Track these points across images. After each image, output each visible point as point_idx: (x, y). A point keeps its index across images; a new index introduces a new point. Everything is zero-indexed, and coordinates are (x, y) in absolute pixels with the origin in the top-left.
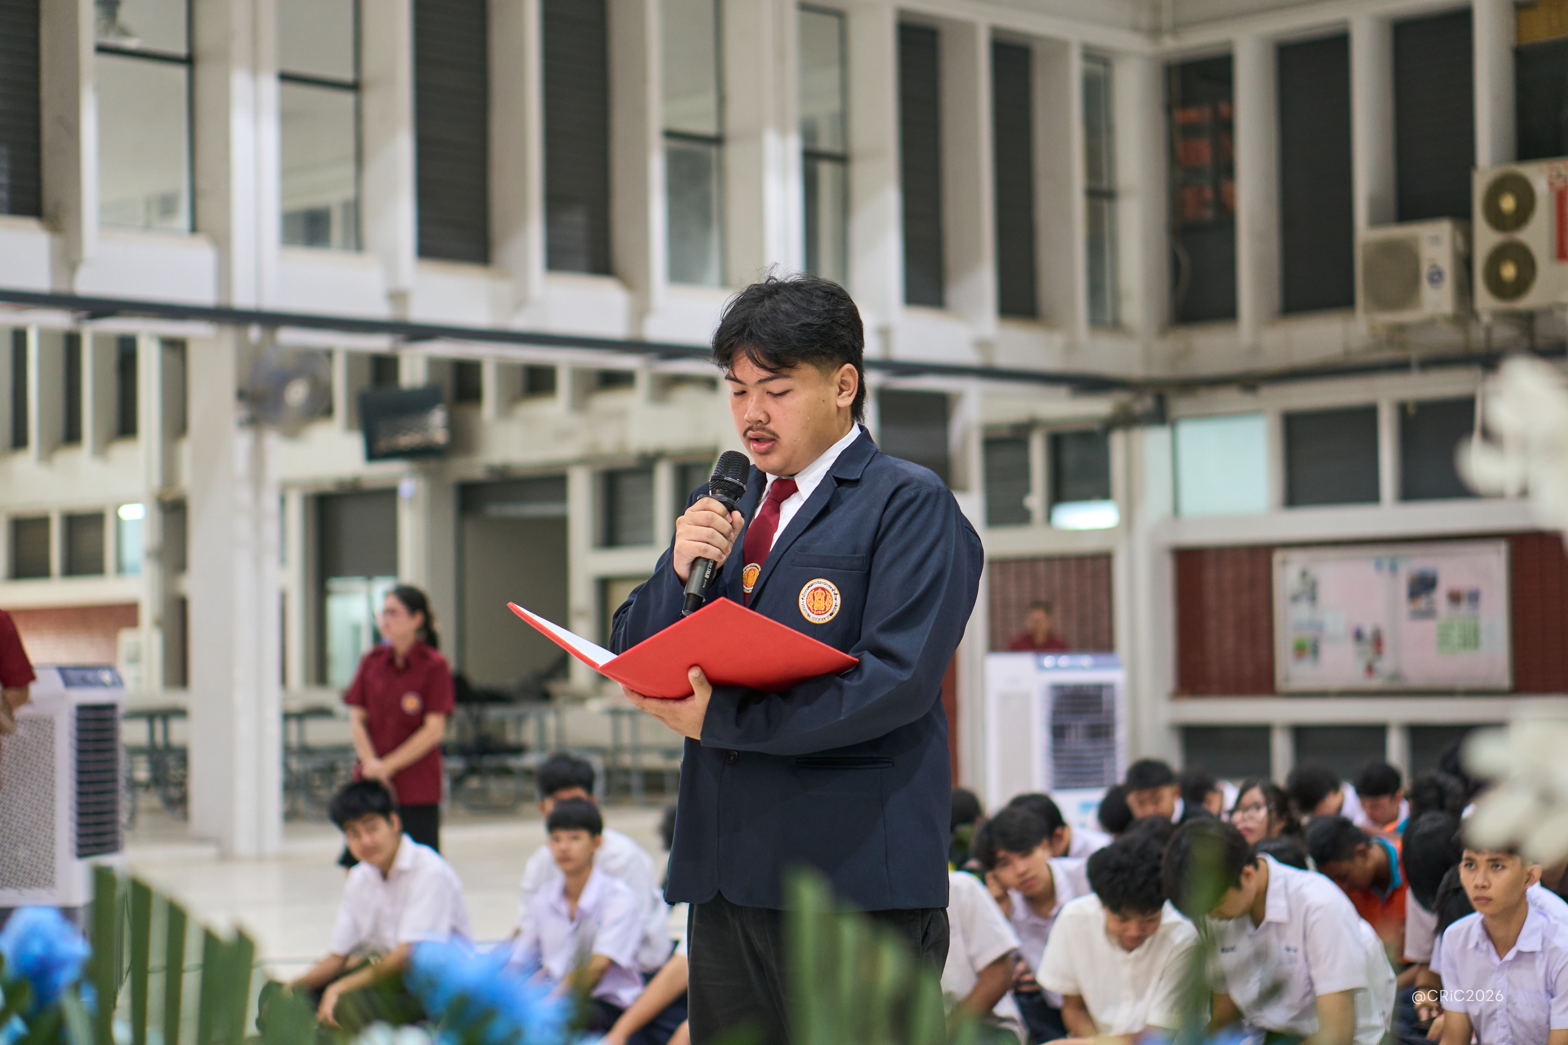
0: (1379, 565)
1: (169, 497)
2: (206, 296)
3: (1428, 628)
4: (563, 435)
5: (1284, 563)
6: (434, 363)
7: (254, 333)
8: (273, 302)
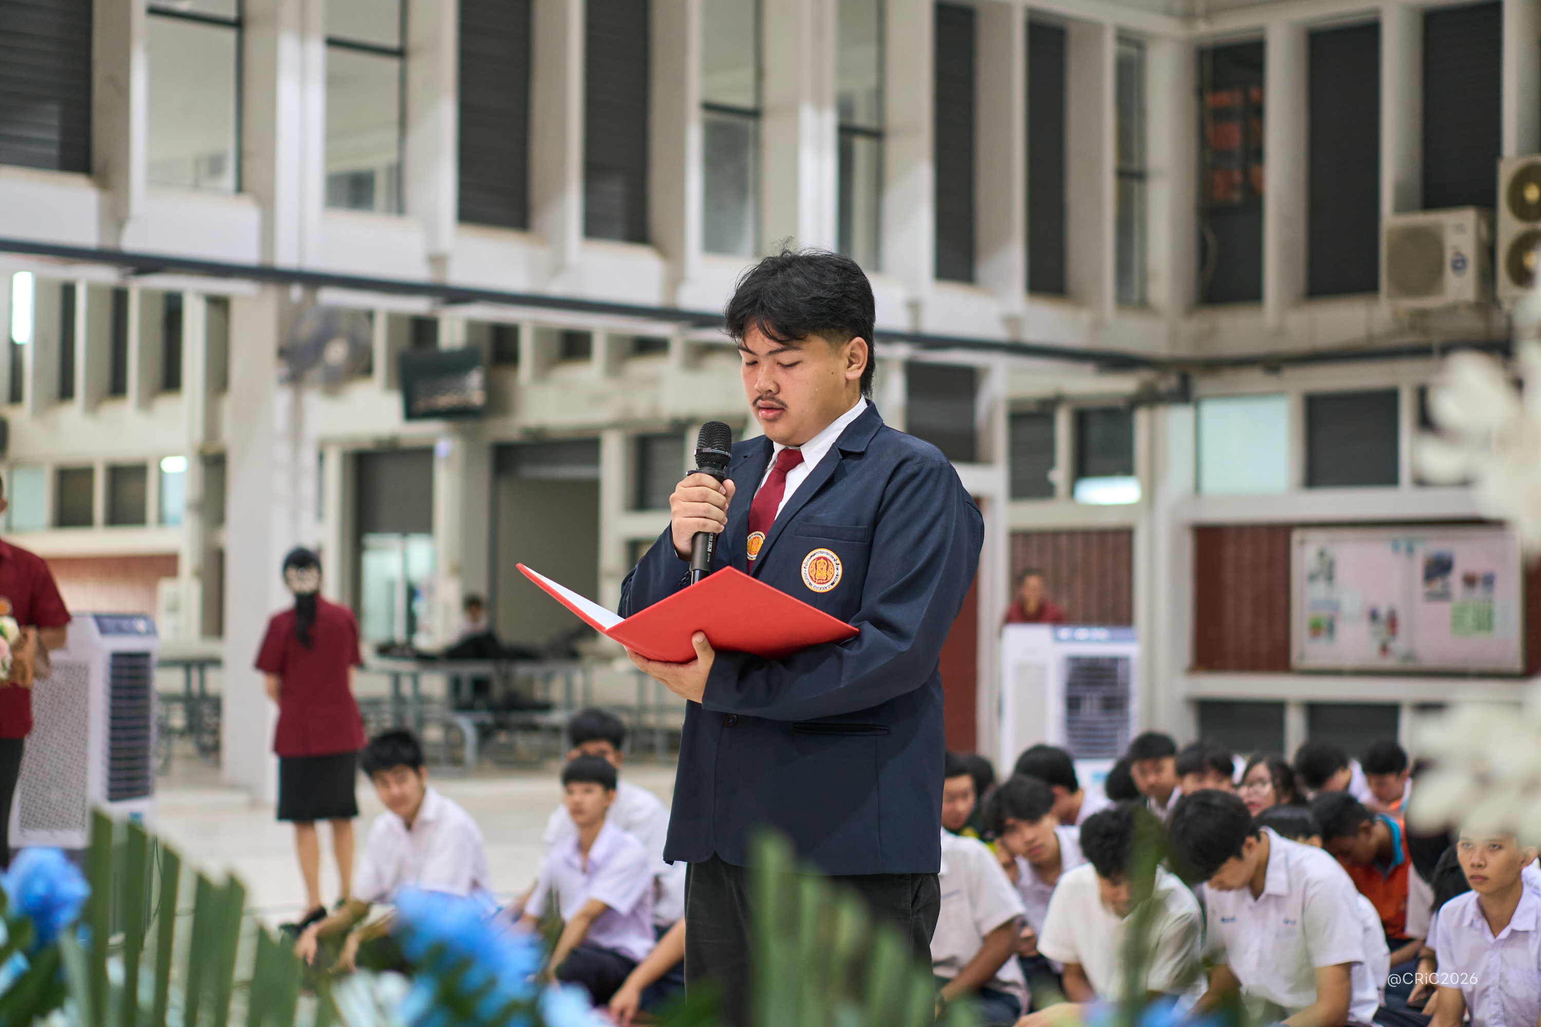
0: (1396, 548)
1: (211, 451)
2: (249, 255)
3: (1444, 609)
4: (597, 399)
5: (1303, 542)
6: (473, 326)
7: (296, 292)
8: (315, 263)
